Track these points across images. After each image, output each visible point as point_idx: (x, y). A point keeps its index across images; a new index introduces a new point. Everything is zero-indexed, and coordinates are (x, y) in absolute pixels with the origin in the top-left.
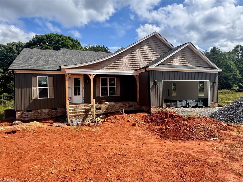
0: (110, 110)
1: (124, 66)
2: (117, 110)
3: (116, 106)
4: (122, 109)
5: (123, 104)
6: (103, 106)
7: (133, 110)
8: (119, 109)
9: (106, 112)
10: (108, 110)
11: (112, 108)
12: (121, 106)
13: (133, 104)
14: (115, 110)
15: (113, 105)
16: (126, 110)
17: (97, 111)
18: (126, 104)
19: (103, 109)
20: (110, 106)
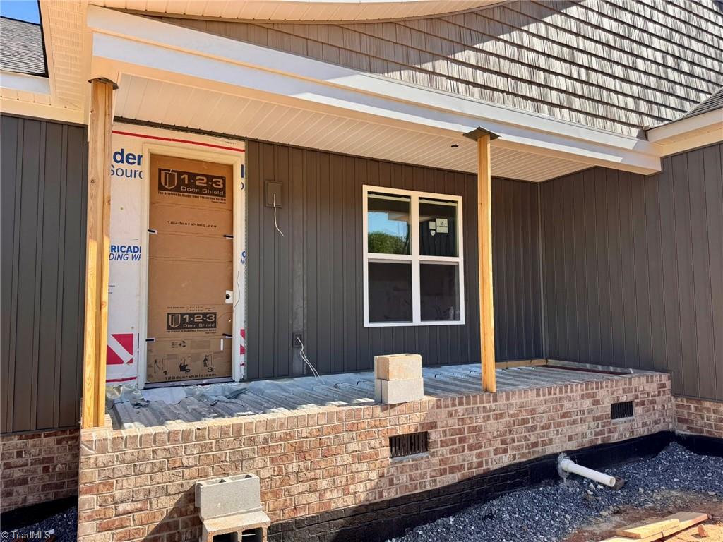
0: (496, 451)
1: (579, 88)
2: (544, 443)
3: (533, 411)
4: (570, 438)
5: (577, 390)
6: (443, 413)
7: (635, 436)
8: (552, 439)
9: (468, 469)
10: (479, 455)
11: (510, 432)
12: (565, 410)
13: (636, 391)
14: (528, 445)
15: (512, 404)
16: (599, 442)
17: (392, 470)
18: (595, 391)
19: (444, 444)
20: (494, 410)
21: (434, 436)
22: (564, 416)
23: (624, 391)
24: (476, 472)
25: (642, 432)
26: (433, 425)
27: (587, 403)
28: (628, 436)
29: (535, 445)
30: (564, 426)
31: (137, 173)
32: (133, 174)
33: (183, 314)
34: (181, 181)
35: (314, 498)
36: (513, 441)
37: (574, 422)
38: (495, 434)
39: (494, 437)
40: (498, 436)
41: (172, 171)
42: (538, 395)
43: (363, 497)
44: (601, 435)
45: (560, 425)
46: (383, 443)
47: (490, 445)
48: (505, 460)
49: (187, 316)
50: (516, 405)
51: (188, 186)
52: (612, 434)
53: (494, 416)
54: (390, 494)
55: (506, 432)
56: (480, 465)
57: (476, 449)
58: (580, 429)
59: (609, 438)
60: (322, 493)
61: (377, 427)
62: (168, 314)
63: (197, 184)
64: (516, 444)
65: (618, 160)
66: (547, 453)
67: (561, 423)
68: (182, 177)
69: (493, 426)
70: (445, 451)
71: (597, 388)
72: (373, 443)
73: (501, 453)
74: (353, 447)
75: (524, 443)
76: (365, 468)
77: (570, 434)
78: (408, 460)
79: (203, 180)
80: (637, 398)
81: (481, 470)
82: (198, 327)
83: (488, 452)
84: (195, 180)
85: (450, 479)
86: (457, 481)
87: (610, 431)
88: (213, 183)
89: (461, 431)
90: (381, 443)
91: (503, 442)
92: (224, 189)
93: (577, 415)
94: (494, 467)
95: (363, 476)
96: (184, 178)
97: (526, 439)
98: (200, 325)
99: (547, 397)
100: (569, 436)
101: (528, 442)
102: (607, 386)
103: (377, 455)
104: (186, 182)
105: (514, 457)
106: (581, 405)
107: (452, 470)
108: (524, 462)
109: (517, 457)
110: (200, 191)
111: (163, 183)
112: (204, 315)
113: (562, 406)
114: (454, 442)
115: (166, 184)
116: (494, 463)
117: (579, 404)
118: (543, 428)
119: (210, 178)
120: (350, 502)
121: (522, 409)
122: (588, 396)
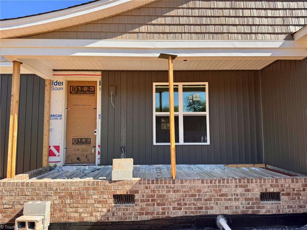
0: (174, 208)
1: (237, 21)
2: (207, 208)
3: (199, 191)
4: (226, 208)
5: (232, 183)
6: (142, 187)
7: (281, 213)
8: (213, 207)
9: (156, 215)
10: (163, 209)
11: (183, 200)
12: (222, 192)
13: (282, 186)
14: (195, 208)
15: (185, 186)
16: (250, 213)
17: (114, 209)
18: (246, 184)
19: (142, 201)
20: (173, 188)
21: (137, 197)
22: (222, 195)
23: (271, 186)
24: (161, 216)
25: (287, 211)
26: (137, 192)
27: (240, 190)
28: (274, 212)
29: (201, 208)
30: (222, 200)
31: (62, 88)
32: (60, 89)
33: (78, 139)
34: (78, 89)
35: (77, 215)
36: (186, 204)
37: (230, 200)
38: (174, 200)
39: (173, 201)
40: (175, 201)
41: (75, 86)
42: (203, 182)
43: (99, 218)
44: (251, 209)
45: (218, 200)
46: (110, 197)
47: (171, 205)
48: (180, 213)
49: (80, 140)
50: (187, 187)
51: (80, 91)
52: (261, 210)
53: (173, 191)
54: (112, 219)
55: (181, 199)
56: (164, 213)
57: (161, 206)
58: (234, 204)
59: (259, 211)
60: (80, 214)
61: (107, 190)
62: (73, 139)
63: (84, 90)
64: (187, 206)
65: (269, 55)
66: (209, 213)
67: (219, 199)
68: (78, 88)
69: (172, 195)
70: (144, 205)
71: (248, 182)
72: (105, 196)
73: (177, 210)
74: (95, 197)
75: (193, 206)
76: (101, 206)
77: (226, 205)
78: (123, 206)
79: (86, 88)
80: (283, 190)
81: (164, 216)
82: (84, 144)
83: (169, 208)
84: (83, 89)
85: (145, 218)
86: (149, 219)
87: (259, 207)
88: (90, 89)
89: (152, 196)
90: (108, 197)
91: (178, 204)
92: (94, 91)
93: (232, 196)
94: (172, 216)
95: (100, 210)
96: (79, 88)
97: (194, 204)
98: (85, 143)
99: (209, 184)
100: (225, 207)
101: (196, 206)
102: (256, 182)
103: (106, 201)
104: (80, 90)
105: (186, 213)
106: (235, 191)
107: (147, 214)
108: (192, 216)
109: (188, 213)
110: (85, 92)
111: (71, 91)
112: (86, 139)
113: (220, 190)
114: (148, 201)
115: (72, 91)
116: (173, 214)
117: (233, 190)
118: (206, 200)
119: (89, 87)
120: (93, 220)
121: (192, 189)
122: (241, 186)
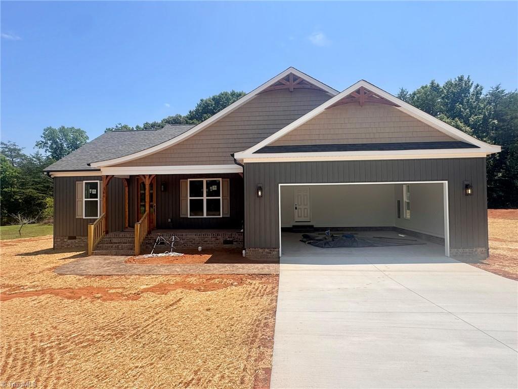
5: (210, 235)
13: (234, 238)
18: (216, 236)
20: (182, 238)
27: (214, 239)
42: (196, 235)
67: (203, 243)
77: (207, 246)
99: (199, 236)
102: (221, 236)
106: (211, 239)
113: (204, 239)
118: (197, 244)
122: (214, 237)
